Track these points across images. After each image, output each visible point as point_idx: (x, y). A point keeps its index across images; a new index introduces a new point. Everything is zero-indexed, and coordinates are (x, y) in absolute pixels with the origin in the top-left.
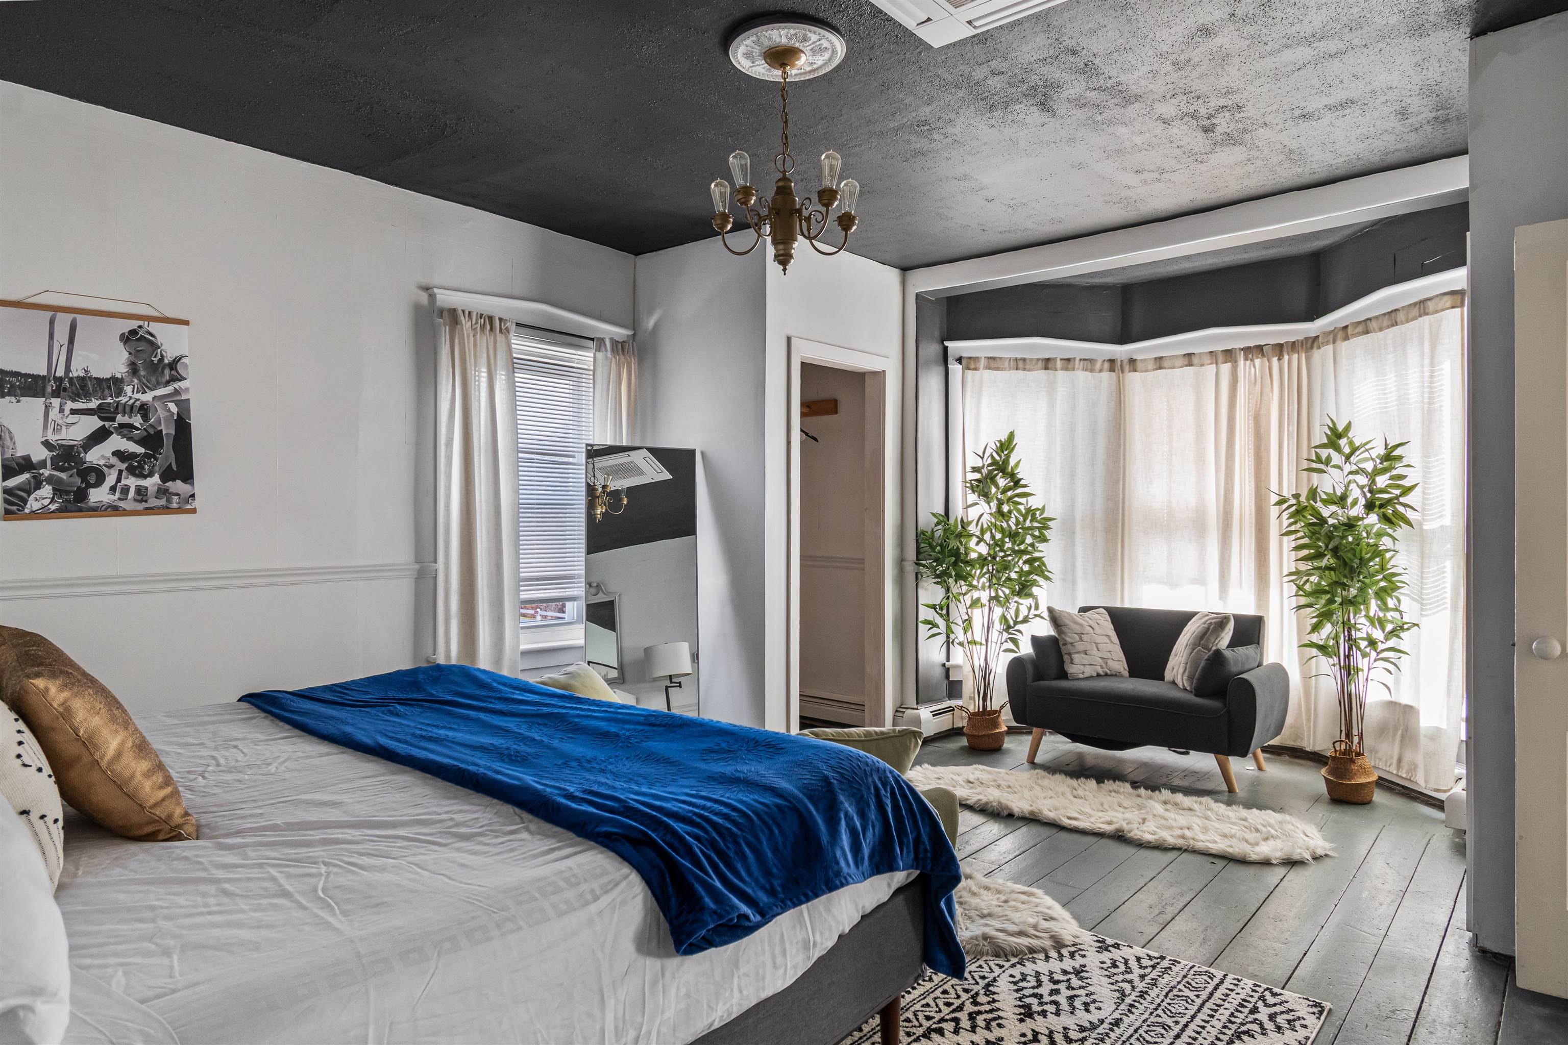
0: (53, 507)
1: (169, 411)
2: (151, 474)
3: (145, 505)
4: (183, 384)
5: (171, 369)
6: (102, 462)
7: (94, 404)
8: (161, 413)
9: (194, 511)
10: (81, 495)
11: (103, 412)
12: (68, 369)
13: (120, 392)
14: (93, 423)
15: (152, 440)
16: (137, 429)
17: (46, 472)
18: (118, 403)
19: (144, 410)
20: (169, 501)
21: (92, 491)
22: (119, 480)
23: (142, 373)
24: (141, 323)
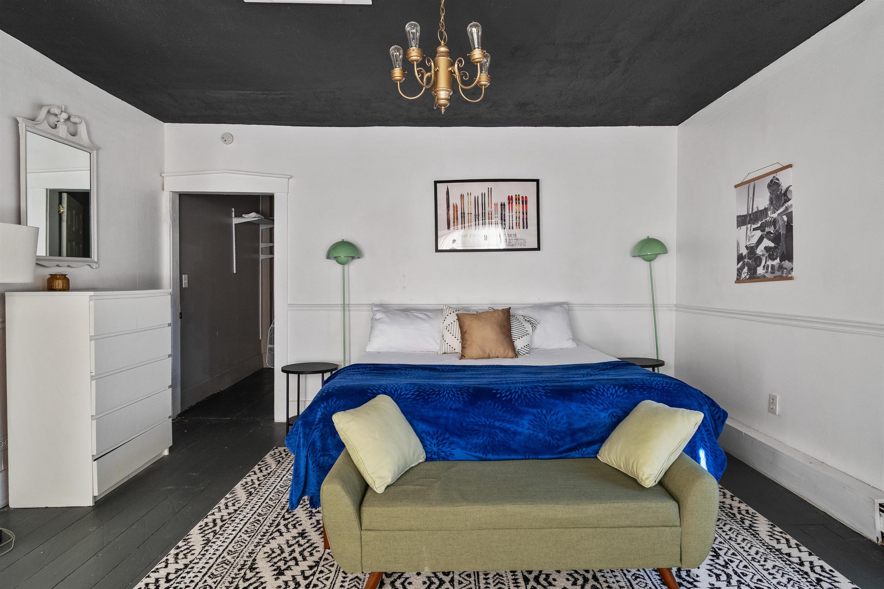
0: (747, 277)
1: (784, 221)
2: (776, 259)
3: (774, 275)
4: (789, 203)
5: (784, 196)
6: (761, 254)
7: (759, 225)
8: (781, 223)
9: (791, 278)
10: (755, 271)
11: (762, 228)
12: (752, 209)
13: (767, 216)
14: (759, 233)
15: (776, 239)
16: (772, 233)
17: (746, 260)
18: (766, 221)
19: (774, 222)
20: (782, 273)
21: (758, 268)
22: (766, 263)
23: (774, 202)
24: (774, 175)
